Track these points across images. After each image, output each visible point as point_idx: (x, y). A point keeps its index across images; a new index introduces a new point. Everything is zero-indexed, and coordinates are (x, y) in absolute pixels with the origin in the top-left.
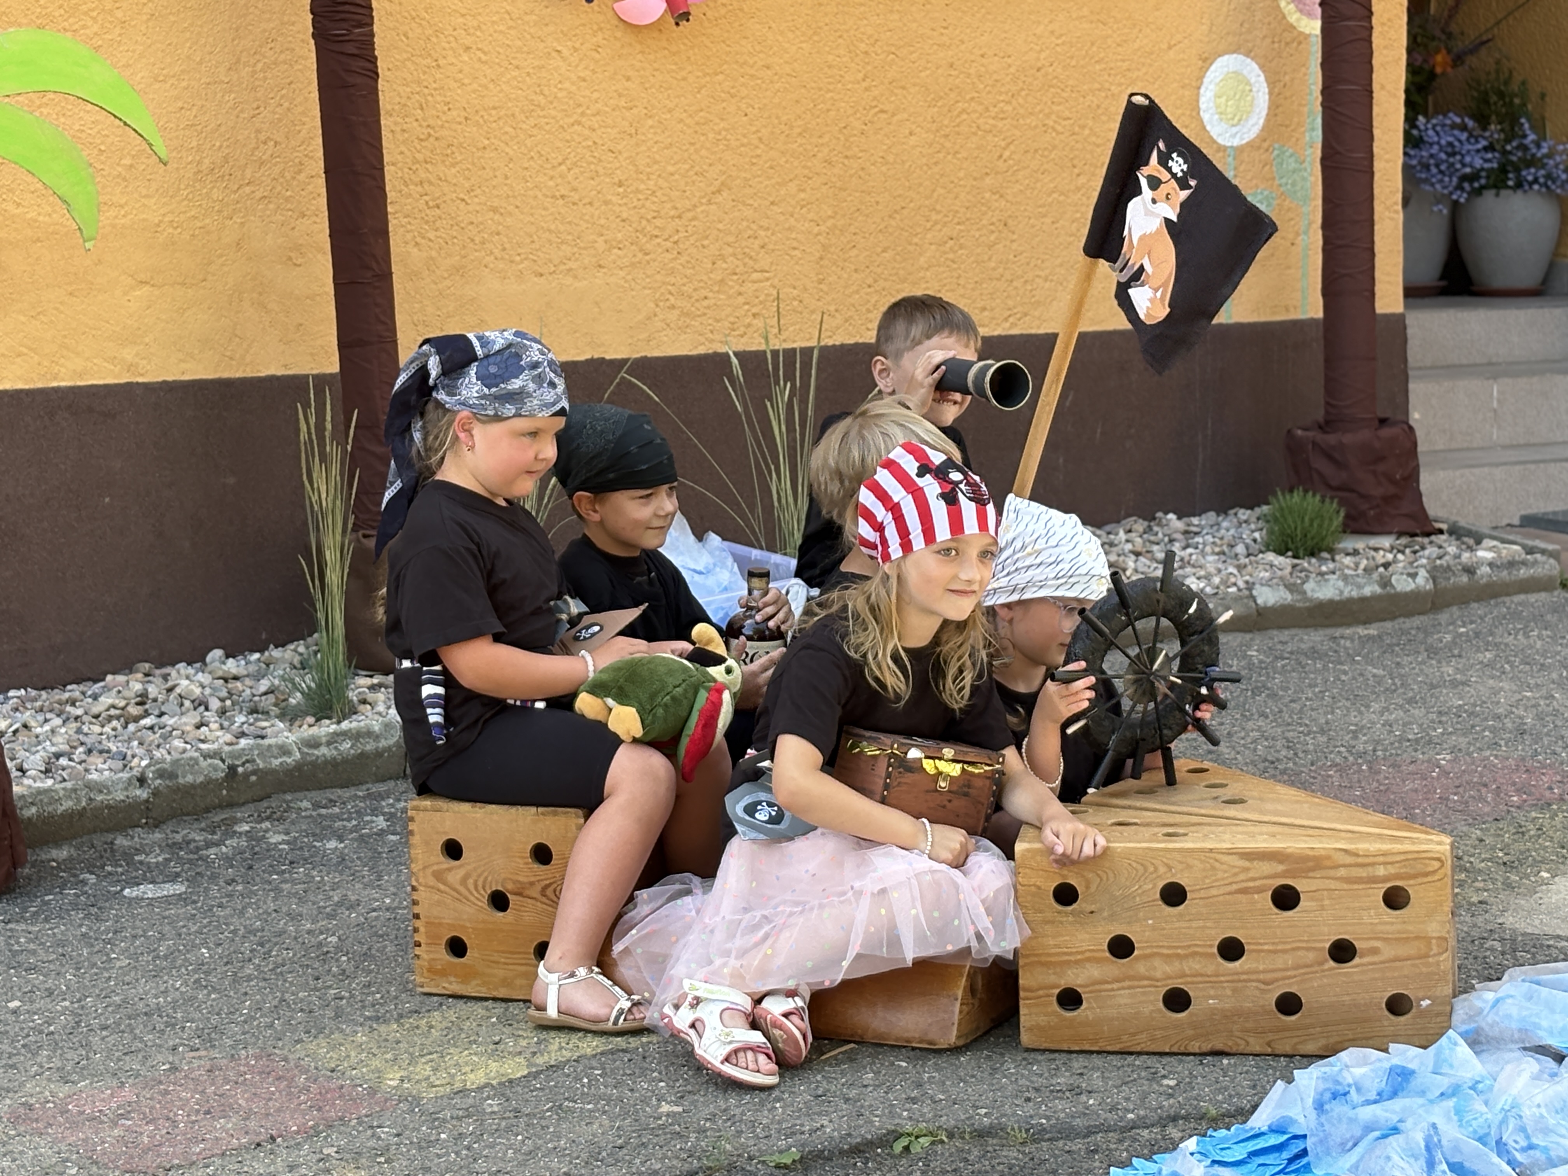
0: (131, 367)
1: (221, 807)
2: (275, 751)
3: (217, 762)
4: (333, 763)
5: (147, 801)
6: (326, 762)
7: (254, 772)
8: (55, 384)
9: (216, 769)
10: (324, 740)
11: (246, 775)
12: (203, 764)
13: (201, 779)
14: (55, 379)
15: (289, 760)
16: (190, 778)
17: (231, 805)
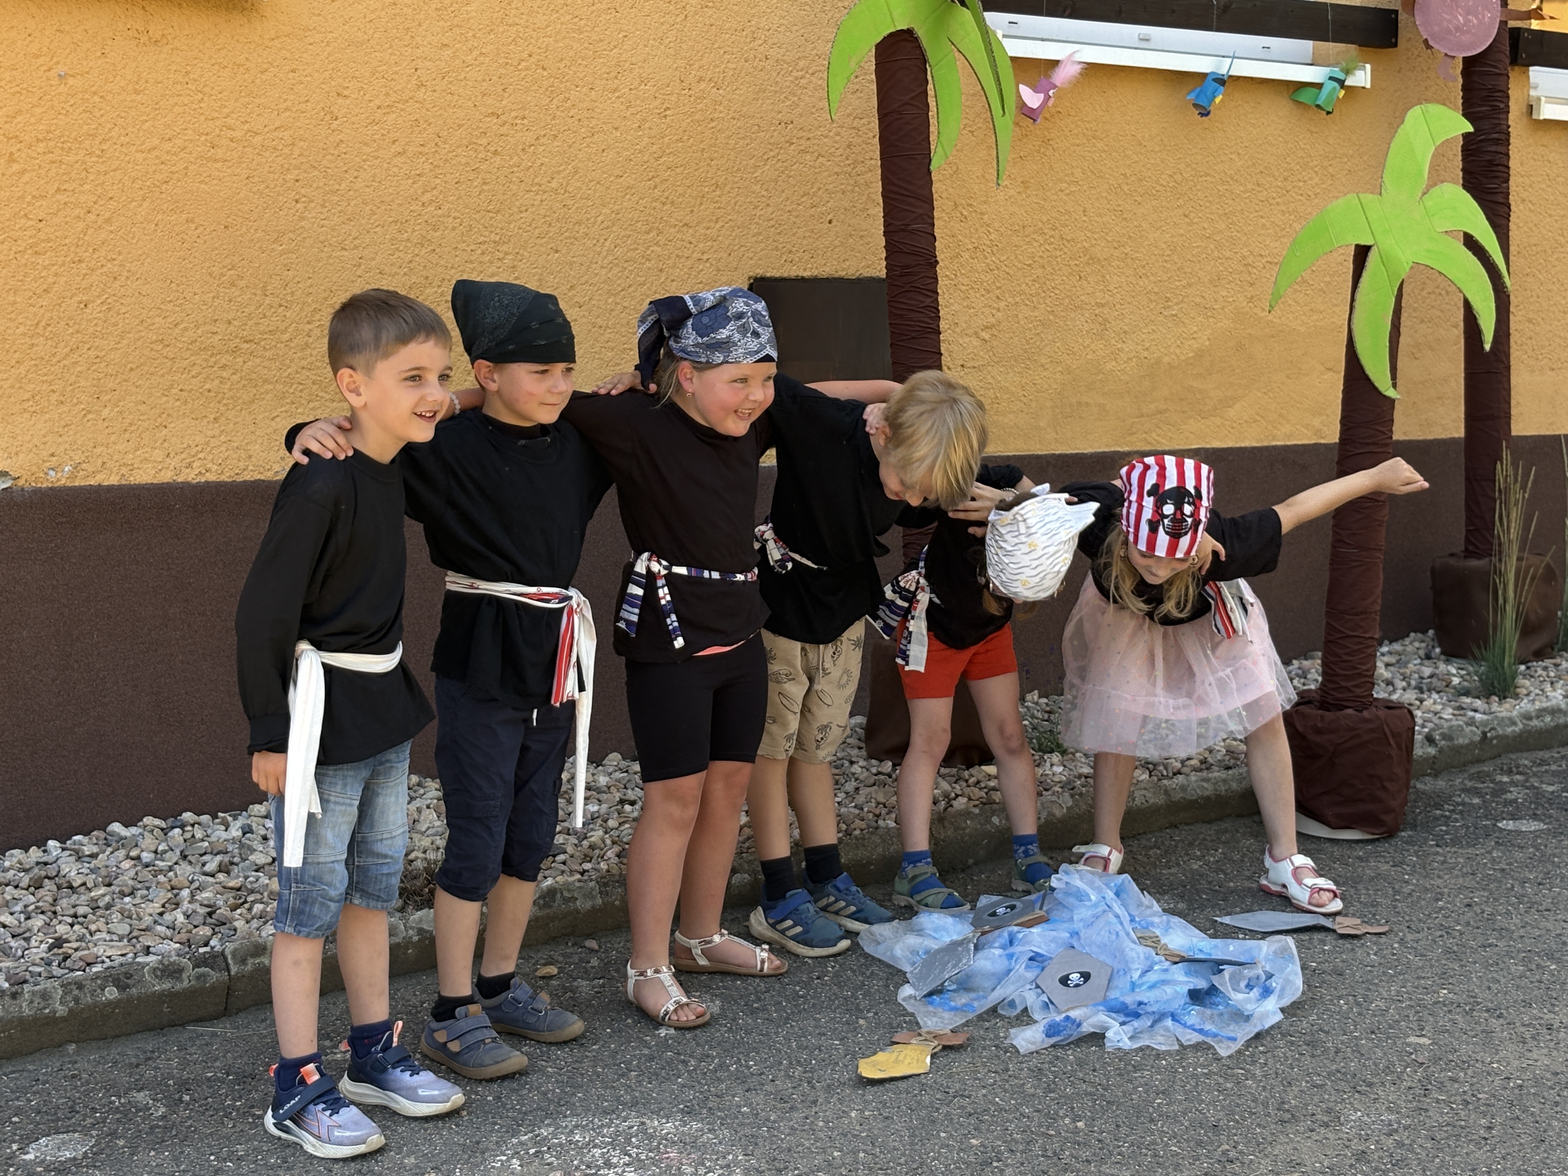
0: (1318, 432)
1: (1472, 763)
2: (1508, 722)
3: (1474, 729)
4: (1540, 732)
5: (1434, 757)
6: (1537, 731)
7: (1496, 737)
8: (1274, 443)
9: (1475, 734)
10: (1533, 714)
11: (1492, 739)
12: (1468, 729)
13: (1467, 741)
14: (1273, 439)
15: (1516, 729)
16: (1461, 741)
17: (1479, 761)
